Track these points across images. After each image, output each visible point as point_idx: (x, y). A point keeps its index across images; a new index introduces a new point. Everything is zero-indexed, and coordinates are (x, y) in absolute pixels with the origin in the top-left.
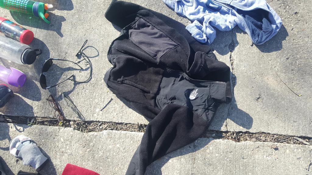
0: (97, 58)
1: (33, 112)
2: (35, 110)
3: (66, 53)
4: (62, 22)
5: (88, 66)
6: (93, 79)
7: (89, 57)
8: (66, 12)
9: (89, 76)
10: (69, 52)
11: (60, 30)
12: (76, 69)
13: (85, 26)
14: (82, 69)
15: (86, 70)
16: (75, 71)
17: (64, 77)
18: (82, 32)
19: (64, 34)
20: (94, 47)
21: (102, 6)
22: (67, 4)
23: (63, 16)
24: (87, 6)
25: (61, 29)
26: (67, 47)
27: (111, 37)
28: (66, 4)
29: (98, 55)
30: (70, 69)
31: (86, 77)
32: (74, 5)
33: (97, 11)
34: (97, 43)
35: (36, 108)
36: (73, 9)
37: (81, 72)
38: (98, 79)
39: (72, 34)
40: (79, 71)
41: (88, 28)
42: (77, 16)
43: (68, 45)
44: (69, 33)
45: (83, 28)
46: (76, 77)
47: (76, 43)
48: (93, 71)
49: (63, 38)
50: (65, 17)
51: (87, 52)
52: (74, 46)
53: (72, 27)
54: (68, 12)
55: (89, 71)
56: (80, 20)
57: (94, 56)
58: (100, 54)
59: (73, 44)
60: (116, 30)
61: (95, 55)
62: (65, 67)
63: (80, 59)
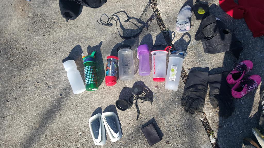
1: (159, 34)
2: (157, 33)
4: (92, 47)
5: (114, 17)
6: (122, 10)
7: (108, 18)
9: (121, 13)
10: (110, 33)
11: (98, 45)
13: (87, 31)
14: (118, 19)
15: (117, 16)
16: (122, 23)
17: (128, 28)
20: (100, 19)
22: (77, 50)
23: (87, 49)
24: (73, 37)
30: (122, 26)
31: (123, 15)
32: (75, 46)
33: (73, 29)
35: (156, 34)
36: (78, 45)
37: (121, 19)
43: (106, 35)
44: (98, 39)
48: (117, 12)
49: (102, 41)
54: (82, 47)
58: (103, 13)
63: (112, 23)
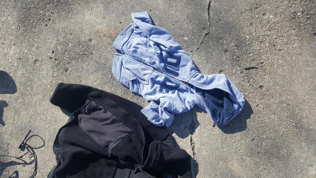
0: (43, 149)
3: (9, 144)
4: (4, 108)
5: (33, 158)
6: (38, 174)
7: (34, 148)
8: (8, 95)
9: (33, 171)
10: (11, 143)
11: (2, 118)
12: (19, 164)
13: (30, 111)
14: (25, 163)
15: (31, 163)
16: (18, 166)
17: (5, 173)
18: (26, 119)
19: (6, 122)
20: (39, 136)
21: (49, 87)
22: (10, 87)
23: (5, 101)
24: (32, 88)
25: (3, 116)
26: (10, 137)
27: (59, 122)
28: (8, 86)
29: (44, 145)
30: (12, 163)
31: (30, 172)
32: (17, 87)
33: (43, 93)
34: (42, 130)
36: (16, 92)
37: (25, 167)
38: (43, 174)
39: (15, 122)
40: (22, 165)
41: (33, 113)
42: (21, 100)
43: (10, 135)
44: (11, 121)
45: (28, 114)
46: (19, 173)
47: (20, 132)
48: (39, 165)
49: (5, 126)
50: (7, 102)
51: (32, 142)
52: (17, 135)
53: (15, 113)
54: (11, 95)
55: (33, 165)
56: (24, 105)
57: (39, 147)
58: (46, 144)
59: (16, 133)
60: (64, 114)
61: (41, 146)
62: (6, 162)
63: (24, 151)
